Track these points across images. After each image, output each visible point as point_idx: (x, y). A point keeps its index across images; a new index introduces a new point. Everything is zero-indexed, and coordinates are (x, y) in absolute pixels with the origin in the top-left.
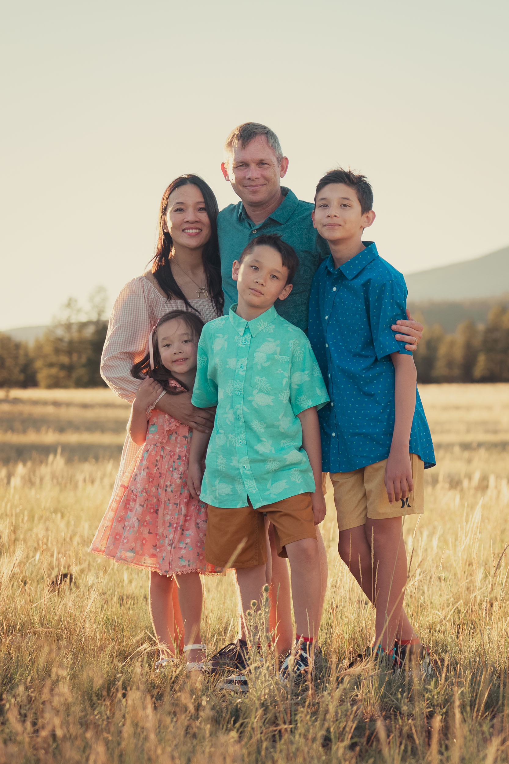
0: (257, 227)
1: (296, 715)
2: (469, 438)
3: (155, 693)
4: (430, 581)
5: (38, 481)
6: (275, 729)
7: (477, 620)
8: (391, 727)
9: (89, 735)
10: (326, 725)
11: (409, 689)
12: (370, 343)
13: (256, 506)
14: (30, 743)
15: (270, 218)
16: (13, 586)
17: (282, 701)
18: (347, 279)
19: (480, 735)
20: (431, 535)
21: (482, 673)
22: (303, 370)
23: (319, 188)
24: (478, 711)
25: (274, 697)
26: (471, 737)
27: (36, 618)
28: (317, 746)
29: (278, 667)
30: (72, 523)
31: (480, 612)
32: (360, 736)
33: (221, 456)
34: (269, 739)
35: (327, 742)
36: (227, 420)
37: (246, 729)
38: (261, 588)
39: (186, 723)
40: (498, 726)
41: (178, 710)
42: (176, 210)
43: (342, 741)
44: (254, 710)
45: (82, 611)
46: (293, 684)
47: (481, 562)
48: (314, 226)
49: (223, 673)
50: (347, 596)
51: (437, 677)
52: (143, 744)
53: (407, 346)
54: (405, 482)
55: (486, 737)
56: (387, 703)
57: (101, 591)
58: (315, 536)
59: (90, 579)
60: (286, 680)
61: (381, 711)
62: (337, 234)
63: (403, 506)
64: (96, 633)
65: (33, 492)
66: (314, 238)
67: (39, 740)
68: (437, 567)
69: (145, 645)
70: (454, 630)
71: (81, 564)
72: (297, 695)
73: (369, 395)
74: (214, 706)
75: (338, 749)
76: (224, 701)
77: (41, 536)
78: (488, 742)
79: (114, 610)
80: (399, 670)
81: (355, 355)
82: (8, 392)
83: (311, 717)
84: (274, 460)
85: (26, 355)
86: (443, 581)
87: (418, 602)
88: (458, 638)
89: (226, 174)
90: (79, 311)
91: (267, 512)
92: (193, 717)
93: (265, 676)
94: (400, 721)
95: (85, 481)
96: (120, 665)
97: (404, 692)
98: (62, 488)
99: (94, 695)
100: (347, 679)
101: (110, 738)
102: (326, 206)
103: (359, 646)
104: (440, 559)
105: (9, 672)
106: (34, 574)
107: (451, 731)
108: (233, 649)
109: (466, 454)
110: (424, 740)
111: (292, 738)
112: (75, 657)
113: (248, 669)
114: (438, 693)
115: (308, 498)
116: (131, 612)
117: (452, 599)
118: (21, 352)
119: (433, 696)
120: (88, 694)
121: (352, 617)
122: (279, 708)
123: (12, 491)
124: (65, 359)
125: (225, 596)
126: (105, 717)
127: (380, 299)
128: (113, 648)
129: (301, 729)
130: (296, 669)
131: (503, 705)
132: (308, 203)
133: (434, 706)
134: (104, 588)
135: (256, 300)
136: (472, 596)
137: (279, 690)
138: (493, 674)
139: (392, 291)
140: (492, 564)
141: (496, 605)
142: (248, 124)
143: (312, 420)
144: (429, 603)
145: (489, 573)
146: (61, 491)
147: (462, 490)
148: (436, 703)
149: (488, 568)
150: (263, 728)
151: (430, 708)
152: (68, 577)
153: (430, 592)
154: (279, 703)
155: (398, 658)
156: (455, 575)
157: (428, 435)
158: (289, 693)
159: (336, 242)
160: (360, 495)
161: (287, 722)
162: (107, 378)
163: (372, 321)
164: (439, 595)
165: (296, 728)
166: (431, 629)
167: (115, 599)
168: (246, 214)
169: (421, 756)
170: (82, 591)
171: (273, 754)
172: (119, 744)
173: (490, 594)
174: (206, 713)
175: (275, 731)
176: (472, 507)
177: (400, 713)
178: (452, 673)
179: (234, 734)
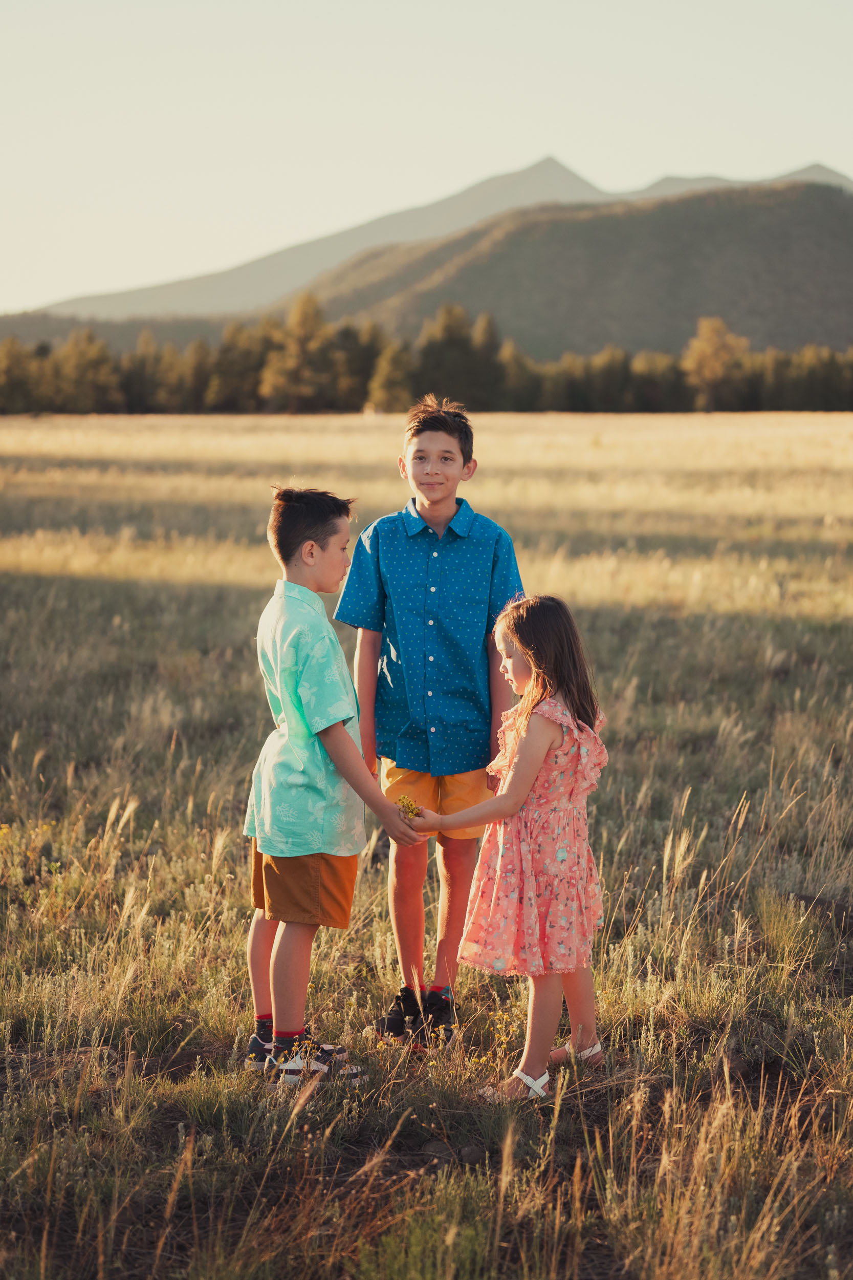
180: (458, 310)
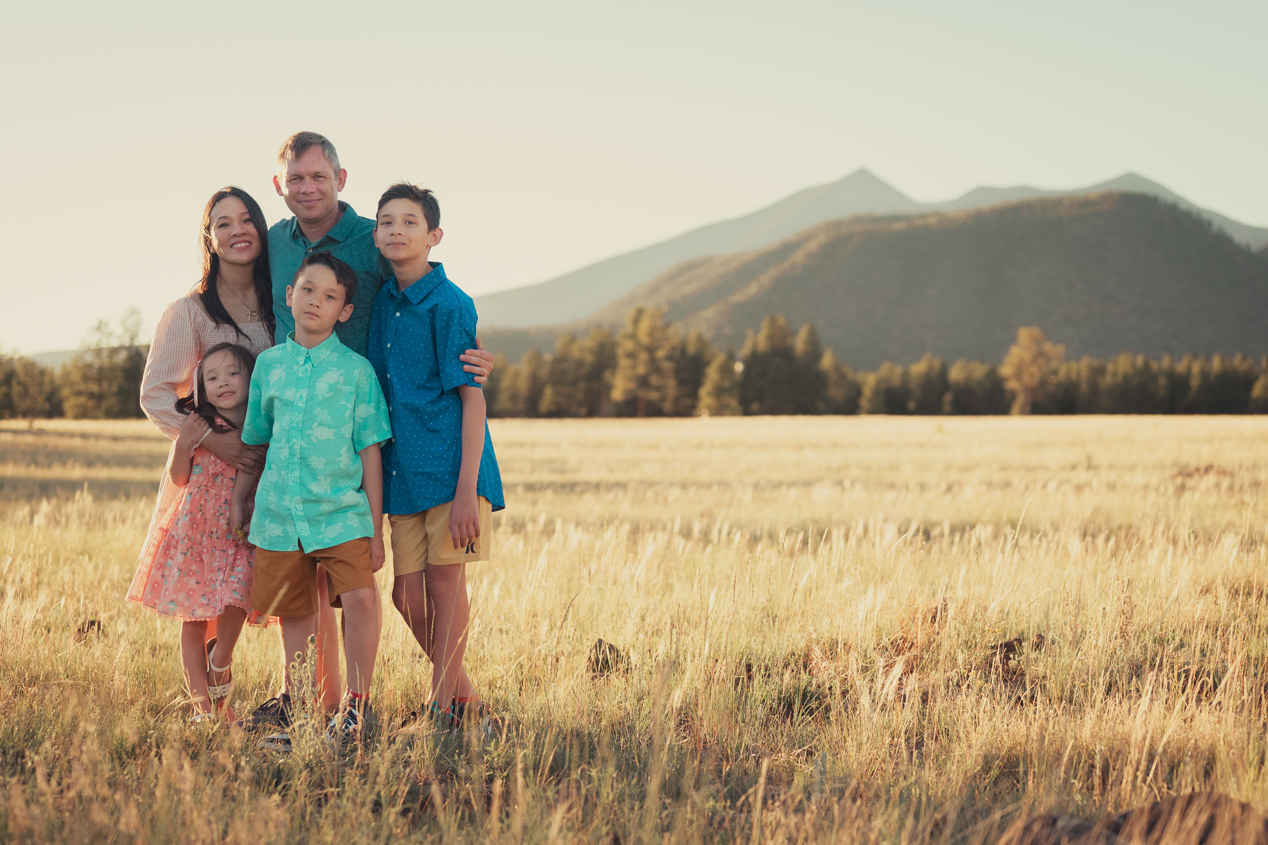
0: (313, 246)
1: (343, 777)
2: (534, 478)
3: (190, 751)
4: (490, 633)
5: (63, 520)
6: (320, 792)
7: (542, 677)
8: (447, 791)
9: (118, 797)
10: (377, 788)
11: (467, 751)
12: (436, 373)
13: (308, 550)
14: (53, 805)
15: (327, 236)
16: (35, 633)
17: (328, 762)
18: (411, 303)
19: (544, 802)
20: (492, 583)
21: (546, 734)
22: (369, 403)
23: (382, 203)
24: (542, 775)
25: (320, 758)
26: (534, 803)
27: (61, 669)
28: (366, 812)
29: (324, 725)
30: (101, 565)
31: (545, 668)
32: (413, 801)
33: (272, 494)
34: (313, 803)
35: (377, 807)
36: (282, 456)
37: (289, 792)
38: (307, 639)
39: (224, 785)
40: (563, 792)
41: (215, 770)
42: (221, 226)
43: (394, 806)
44: (298, 771)
45: (111, 662)
46: (340, 744)
47: (546, 613)
48: (377, 246)
49: (264, 730)
50: (400, 648)
51: (498, 738)
52: (176, 807)
53: (477, 378)
54: (471, 527)
55: (550, 804)
56: (442, 765)
57: (131, 640)
58: (372, 585)
59: (121, 627)
60: (333, 739)
61: (436, 774)
62: (402, 254)
63: (467, 552)
64: (126, 685)
65: (58, 531)
66: (375, 259)
67: (65, 801)
68: (499, 618)
69: (179, 699)
70: (516, 687)
71: (110, 610)
72: (344, 756)
73: (434, 431)
74: (254, 767)
75: (389, 815)
76: (265, 762)
77: (66, 579)
78: (553, 808)
79: (146, 660)
80: (456, 729)
81: (419, 388)
82: (31, 423)
83: (360, 780)
84: (329, 501)
85: (52, 382)
86: (504, 633)
87: (477, 655)
88: (520, 695)
89: (278, 189)
90: (110, 335)
91: (321, 558)
92: (231, 778)
93: (310, 734)
94: (457, 785)
95: (115, 519)
96: (152, 721)
97: (462, 754)
98: (90, 527)
99: (123, 753)
100: (399, 739)
101: (141, 800)
102: (389, 223)
103: (412, 703)
104: (501, 610)
105: (31, 728)
106: (59, 620)
107: (512, 796)
108: (275, 704)
109: (530, 496)
110: (483, 807)
111: (339, 802)
112: (103, 712)
113: (291, 727)
114: (499, 755)
115: (366, 543)
116: (164, 663)
117: (514, 653)
118: (47, 379)
119: (493, 759)
120: (117, 752)
121: (405, 671)
122: (325, 769)
123: (35, 530)
124: (94, 388)
125: (267, 647)
126: (135, 777)
127: (447, 327)
128: (145, 702)
129: (349, 793)
130: (343, 727)
131: (569, 768)
132: (368, 220)
133: (493, 769)
134: (135, 637)
135: (313, 324)
136: (537, 650)
137: (325, 750)
138: (558, 736)
139: (461, 318)
140: (559, 614)
141: (562, 660)
142: (303, 134)
143: (374, 457)
144: (489, 657)
145: (555, 626)
146: (89, 530)
147: (526, 535)
148: (496, 766)
149: (553, 620)
150: (308, 791)
151: (490, 771)
152: (96, 625)
153: (491, 645)
154: (325, 764)
155: (456, 717)
156: (518, 627)
157: (497, 476)
158: (337, 753)
159: (400, 262)
160: (420, 538)
161: (334, 785)
162: (148, 410)
163: (438, 350)
164: (500, 648)
165: (344, 792)
166: (491, 685)
167: (147, 649)
168: (301, 231)
169: (479, 824)
170: (111, 640)
171: (318, 819)
172: (151, 807)
173: (556, 648)
174: (246, 774)
175: (321, 794)
176: (537, 553)
177: (457, 776)
178: (514, 734)
179: (276, 797)
180: (781, 321)
